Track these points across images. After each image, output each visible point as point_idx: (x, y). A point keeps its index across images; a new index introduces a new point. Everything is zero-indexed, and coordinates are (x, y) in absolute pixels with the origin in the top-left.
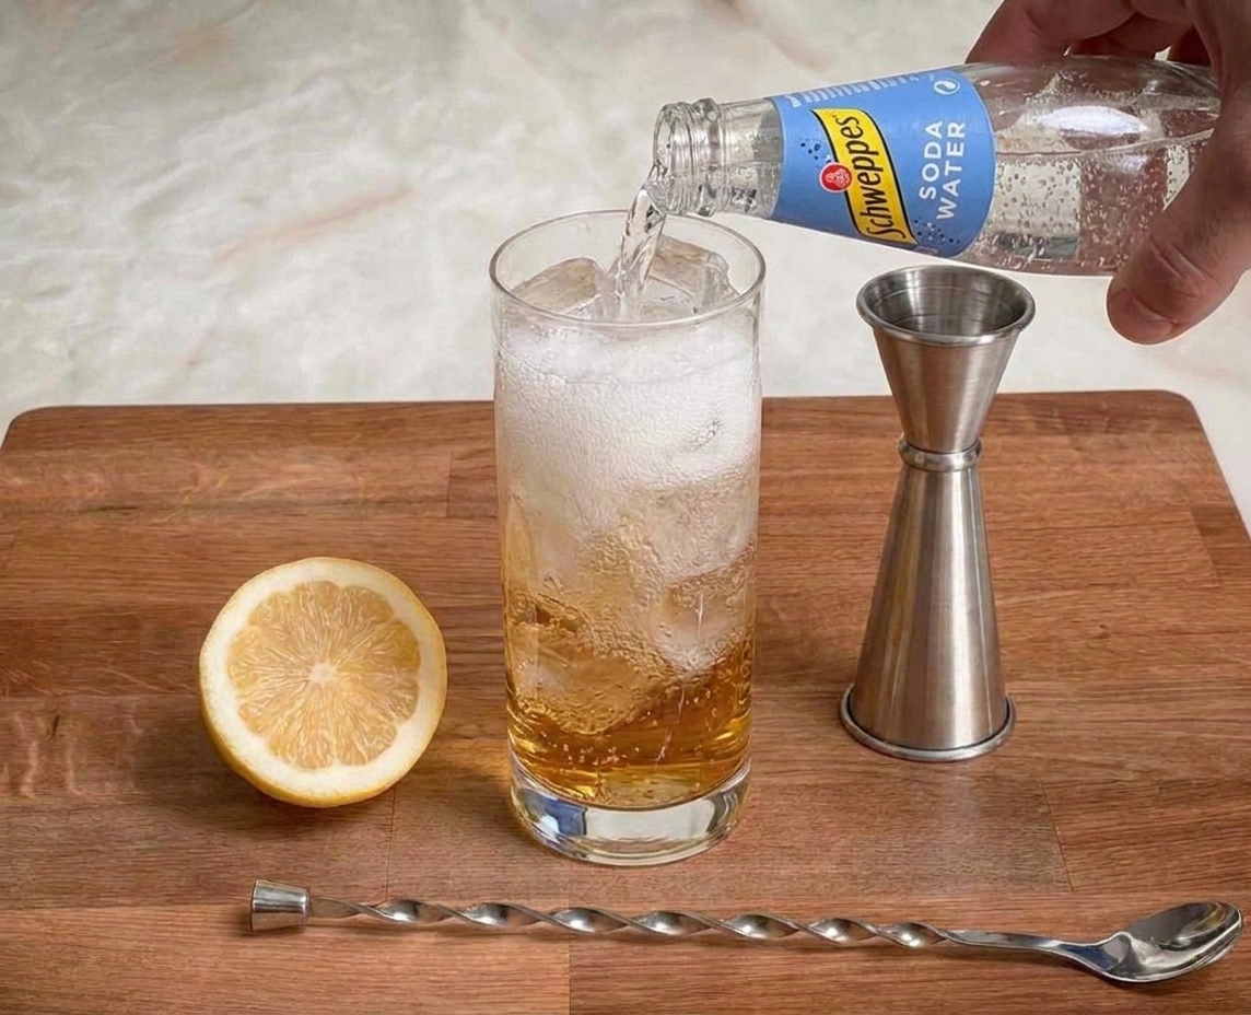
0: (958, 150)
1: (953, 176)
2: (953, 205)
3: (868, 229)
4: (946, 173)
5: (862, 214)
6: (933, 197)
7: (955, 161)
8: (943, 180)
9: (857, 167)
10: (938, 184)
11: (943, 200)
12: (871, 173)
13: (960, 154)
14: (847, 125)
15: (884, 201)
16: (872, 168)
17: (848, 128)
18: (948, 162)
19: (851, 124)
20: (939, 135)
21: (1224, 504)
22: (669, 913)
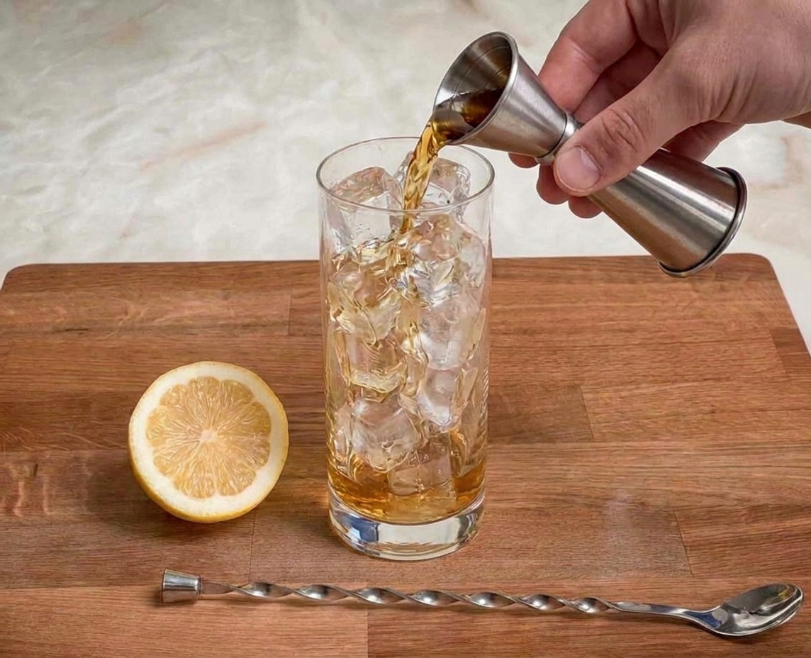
21: (791, 327)
22: (432, 591)
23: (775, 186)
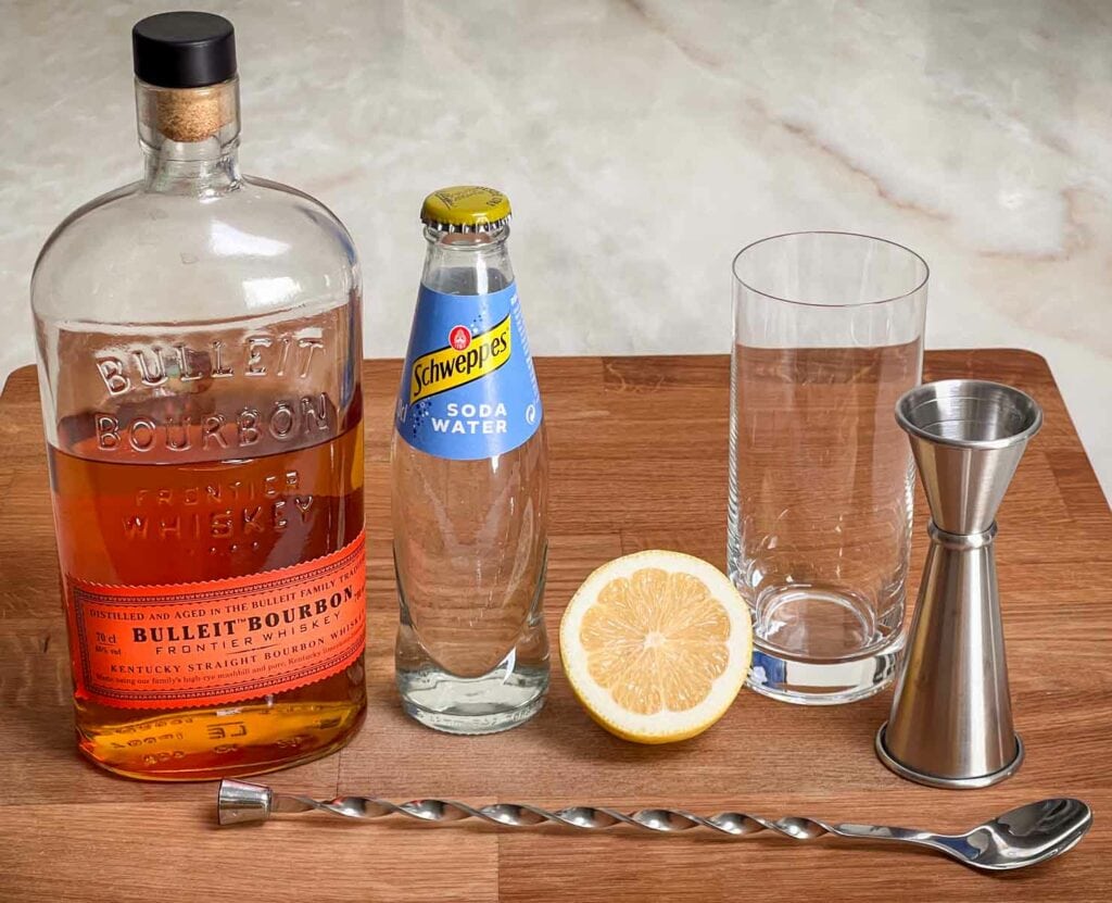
0: (488, 429)
1: (467, 428)
2: (444, 430)
3: (420, 366)
4: (469, 423)
5: (432, 361)
6: (449, 414)
7: (479, 428)
8: (464, 420)
9: (469, 354)
10: (460, 417)
11: (447, 422)
12: (465, 364)
13: (485, 431)
14: (501, 343)
15: (444, 376)
16: (469, 366)
17: (498, 344)
18: (478, 423)
19: (501, 346)
20: (497, 414)
21: (1076, 449)
22: (587, 809)
23: (1051, 258)
